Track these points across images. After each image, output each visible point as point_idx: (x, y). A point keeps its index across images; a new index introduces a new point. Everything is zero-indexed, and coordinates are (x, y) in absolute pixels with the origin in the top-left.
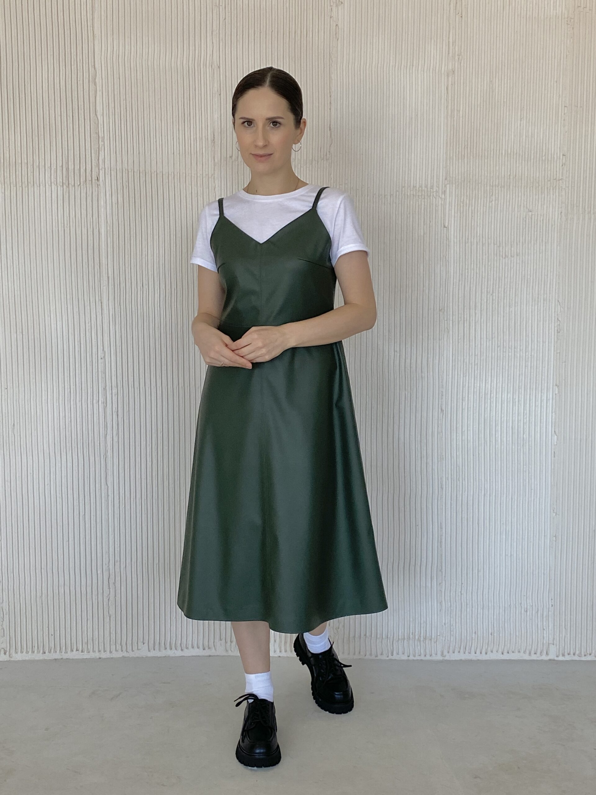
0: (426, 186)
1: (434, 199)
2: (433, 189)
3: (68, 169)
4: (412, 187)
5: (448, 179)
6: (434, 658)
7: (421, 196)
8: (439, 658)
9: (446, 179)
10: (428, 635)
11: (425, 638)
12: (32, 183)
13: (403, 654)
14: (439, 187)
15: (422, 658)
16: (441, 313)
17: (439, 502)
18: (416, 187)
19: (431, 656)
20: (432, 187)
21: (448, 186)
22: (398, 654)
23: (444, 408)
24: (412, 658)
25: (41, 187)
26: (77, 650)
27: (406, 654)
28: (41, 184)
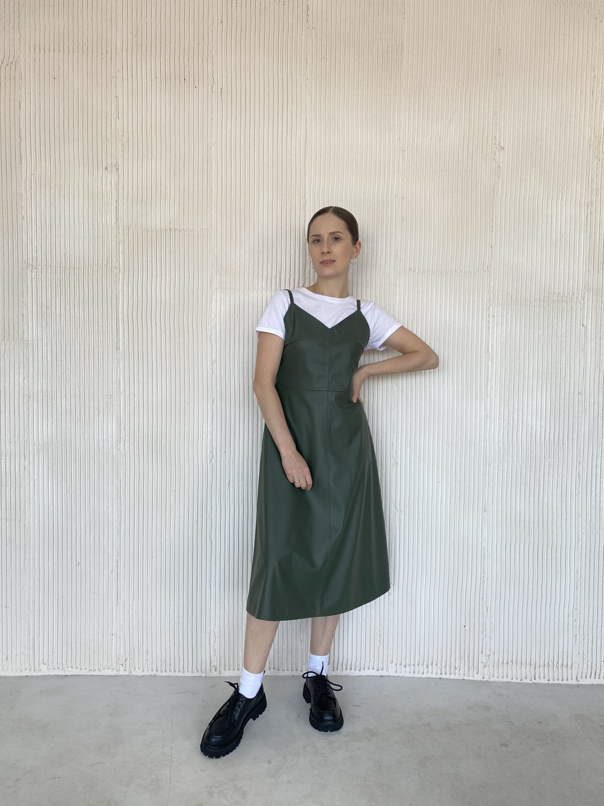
0: (568, 294)
1: (575, 304)
2: (574, 296)
3: (280, 278)
4: (557, 293)
5: (587, 288)
6: (570, 682)
7: (565, 301)
8: (574, 682)
9: (585, 288)
10: (564, 663)
11: (562, 665)
12: (252, 289)
13: (544, 678)
14: (579, 295)
15: (560, 682)
16: (580, 396)
17: (576, 552)
18: (560, 294)
19: (567, 680)
20: (573, 294)
21: (586, 294)
22: (539, 678)
23: (581, 475)
24: (551, 682)
25: (259, 292)
26: (274, 669)
27: (547, 679)
28: (259, 290)
